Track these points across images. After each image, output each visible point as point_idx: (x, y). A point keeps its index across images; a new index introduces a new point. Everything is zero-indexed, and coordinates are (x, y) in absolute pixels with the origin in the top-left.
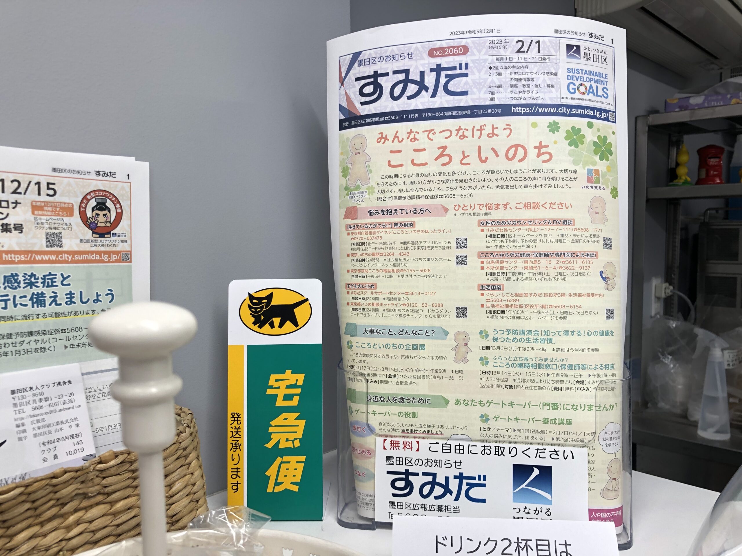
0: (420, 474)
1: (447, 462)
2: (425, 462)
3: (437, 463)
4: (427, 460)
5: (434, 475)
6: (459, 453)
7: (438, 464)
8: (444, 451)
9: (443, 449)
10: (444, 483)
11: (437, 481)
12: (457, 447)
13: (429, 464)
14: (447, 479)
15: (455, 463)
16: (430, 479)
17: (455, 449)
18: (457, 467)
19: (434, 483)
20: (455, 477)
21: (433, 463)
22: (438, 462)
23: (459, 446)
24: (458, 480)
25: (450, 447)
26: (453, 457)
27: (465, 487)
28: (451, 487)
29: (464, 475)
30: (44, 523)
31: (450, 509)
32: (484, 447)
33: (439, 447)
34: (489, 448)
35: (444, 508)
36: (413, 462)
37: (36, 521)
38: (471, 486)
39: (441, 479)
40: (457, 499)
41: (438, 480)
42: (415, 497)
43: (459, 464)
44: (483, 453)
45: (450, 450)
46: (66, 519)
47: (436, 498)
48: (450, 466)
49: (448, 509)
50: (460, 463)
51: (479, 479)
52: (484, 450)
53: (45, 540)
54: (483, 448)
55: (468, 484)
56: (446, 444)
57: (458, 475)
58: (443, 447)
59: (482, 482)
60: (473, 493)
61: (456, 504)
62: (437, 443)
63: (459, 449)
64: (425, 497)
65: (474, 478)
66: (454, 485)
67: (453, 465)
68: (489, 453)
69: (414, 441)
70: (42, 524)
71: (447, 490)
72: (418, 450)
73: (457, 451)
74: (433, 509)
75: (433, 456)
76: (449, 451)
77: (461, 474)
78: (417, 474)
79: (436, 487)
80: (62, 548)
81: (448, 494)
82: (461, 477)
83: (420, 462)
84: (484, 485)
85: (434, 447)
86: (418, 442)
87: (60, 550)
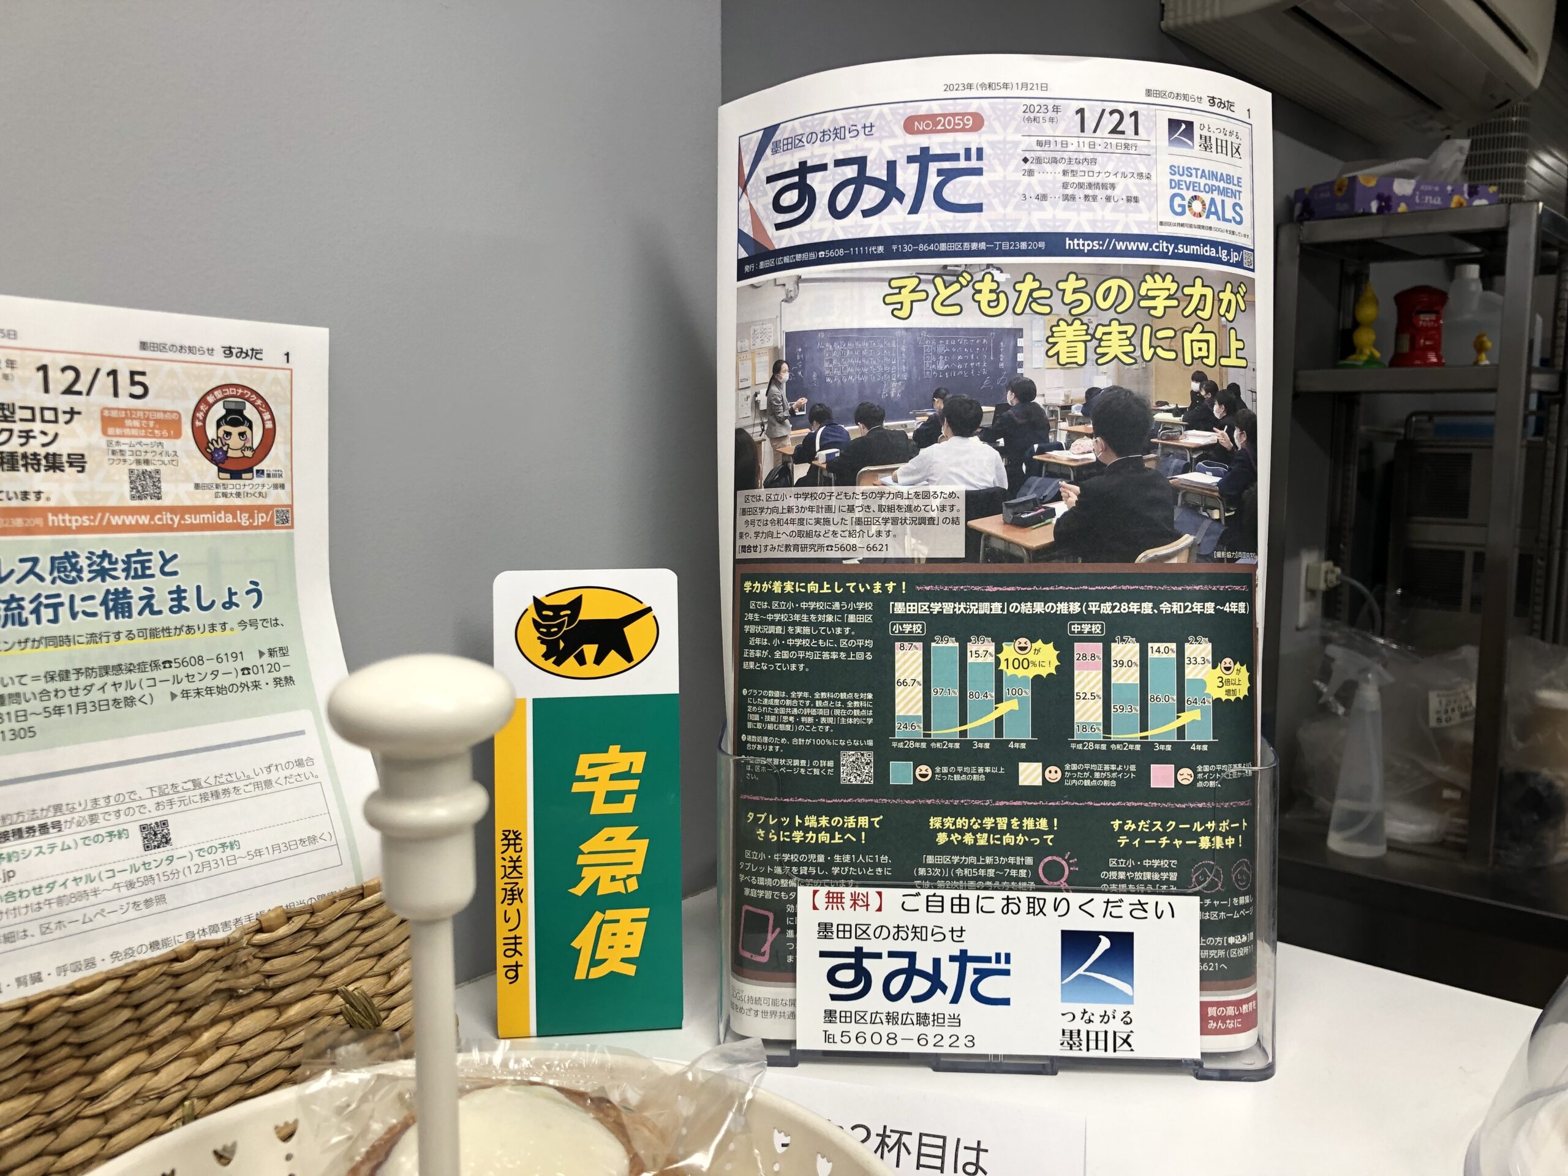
0: (885, 955)
1: (936, 930)
2: (893, 931)
3: (917, 932)
4: (898, 927)
5: (911, 956)
6: (960, 912)
7: (919, 935)
8: (930, 909)
9: (928, 906)
10: (930, 970)
11: (917, 967)
12: (956, 902)
13: (901, 934)
14: (937, 962)
15: (952, 931)
16: (904, 963)
17: (952, 905)
18: (956, 938)
19: (911, 972)
20: (952, 959)
21: (909, 932)
22: (918, 930)
23: (960, 898)
24: (956, 965)
25: (942, 901)
26: (948, 920)
27: (970, 977)
28: (944, 978)
29: (969, 954)
30: (155, 1046)
31: (941, 1021)
32: (1008, 899)
33: (920, 903)
34: (1016, 901)
35: (931, 1018)
36: (870, 932)
37: (141, 1043)
38: (982, 974)
39: (924, 964)
40: (955, 1000)
41: (919, 966)
42: (875, 1000)
43: (959, 934)
44: (1005, 910)
45: (942, 906)
46: (196, 1038)
47: (916, 999)
48: (941, 937)
49: (938, 1019)
50: (962, 931)
51: (998, 961)
52: (1008, 904)
53: (156, 1078)
54: (1005, 902)
55: (976, 971)
56: (934, 895)
57: (958, 953)
58: (928, 901)
59: (1003, 966)
60: (986, 987)
61: (954, 1009)
62: (918, 894)
63: (960, 905)
64: (893, 998)
65: (988, 960)
66: (949, 974)
67: (949, 935)
68: (1016, 911)
69: (872, 891)
70: (151, 1049)
71: (936, 984)
72: (880, 909)
73: (956, 909)
74: (909, 1021)
75: (909, 920)
76: (940, 909)
77: (964, 952)
78: (878, 956)
79: (916, 979)
80: (190, 1092)
81: (939, 991)
82: (962, 958)
83: (885, 930)
84: (1007, 972)
85: (911, 903)
86: (880, 894)
87: (185, 1098)
